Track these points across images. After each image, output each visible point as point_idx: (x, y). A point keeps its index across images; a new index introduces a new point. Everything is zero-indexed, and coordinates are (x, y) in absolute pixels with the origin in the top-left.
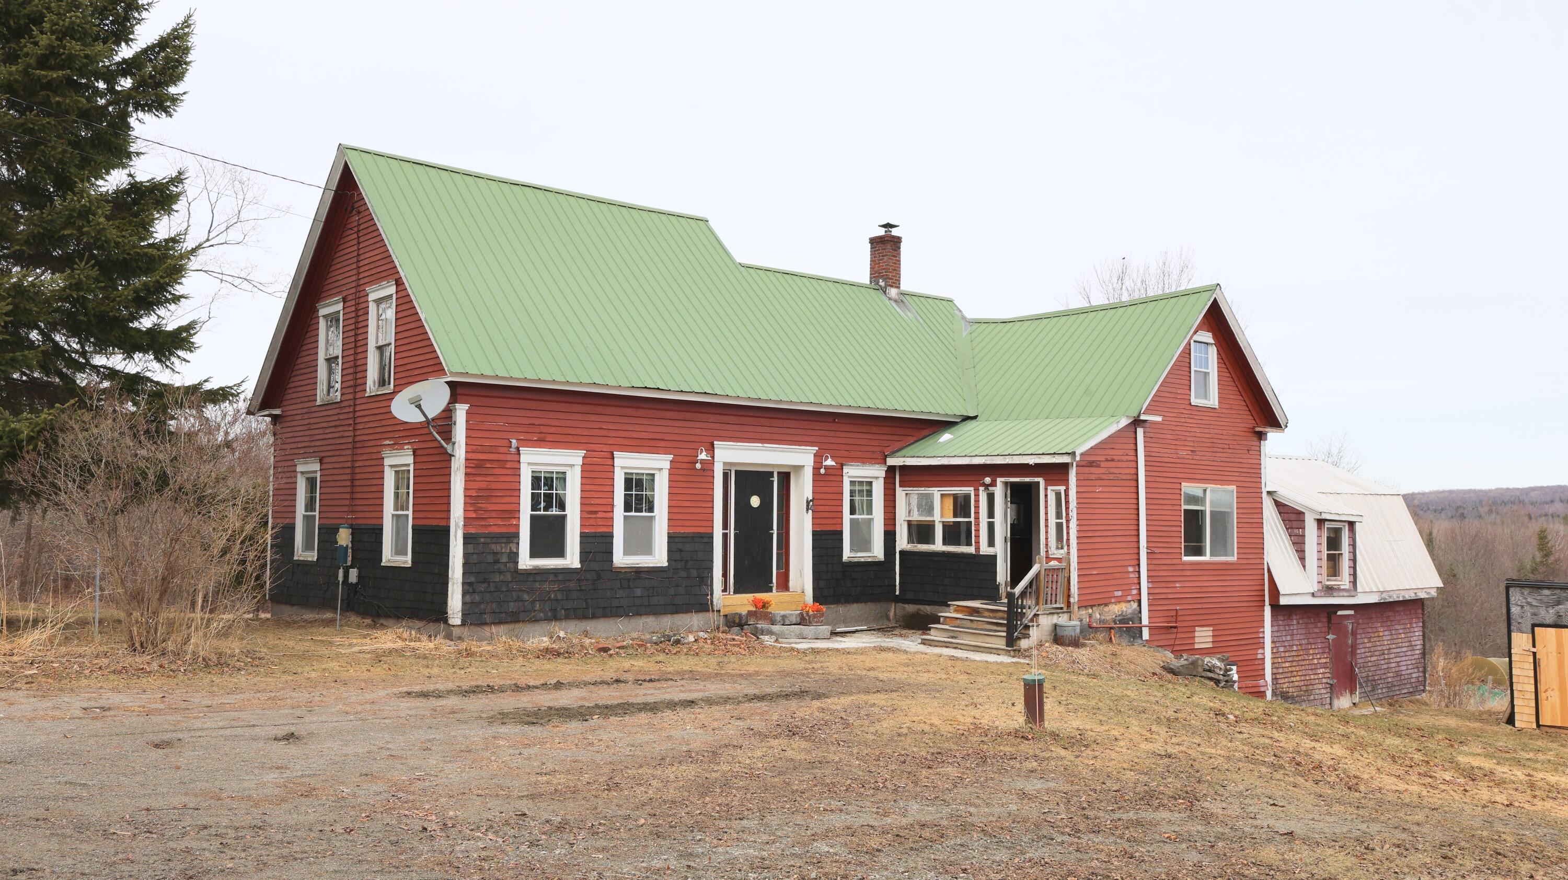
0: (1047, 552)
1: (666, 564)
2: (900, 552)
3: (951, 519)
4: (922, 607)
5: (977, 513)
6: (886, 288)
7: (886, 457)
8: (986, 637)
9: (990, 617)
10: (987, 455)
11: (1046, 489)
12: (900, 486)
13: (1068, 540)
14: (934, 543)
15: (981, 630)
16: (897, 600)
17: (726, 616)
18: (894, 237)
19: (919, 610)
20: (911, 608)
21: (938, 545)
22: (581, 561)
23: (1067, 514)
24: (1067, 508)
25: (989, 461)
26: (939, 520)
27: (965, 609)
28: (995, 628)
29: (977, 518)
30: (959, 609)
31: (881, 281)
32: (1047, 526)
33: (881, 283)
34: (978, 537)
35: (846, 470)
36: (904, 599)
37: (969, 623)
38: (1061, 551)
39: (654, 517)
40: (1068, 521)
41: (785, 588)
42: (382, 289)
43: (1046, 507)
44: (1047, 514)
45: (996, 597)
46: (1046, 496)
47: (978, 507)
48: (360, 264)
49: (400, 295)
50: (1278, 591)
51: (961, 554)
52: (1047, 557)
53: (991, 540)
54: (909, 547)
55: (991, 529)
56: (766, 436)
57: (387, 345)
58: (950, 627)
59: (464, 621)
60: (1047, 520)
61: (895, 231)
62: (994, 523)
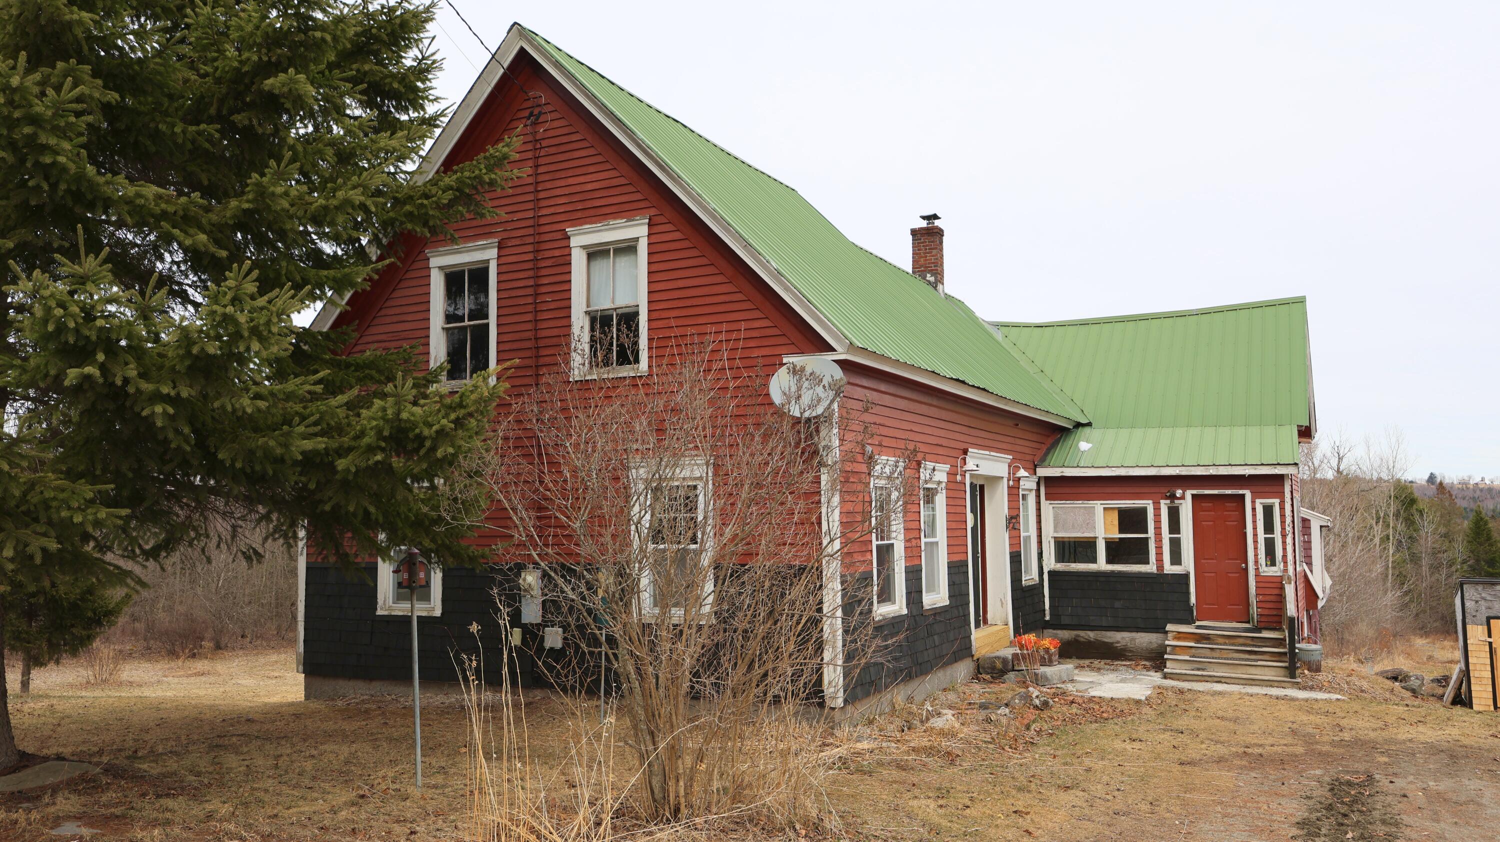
0: (1257, 569)
1: (948, 603)
2: (1049, 572)
3: (1116, 535)
4: (1082, 633)
5: (1158, 528)
6: (936, 283)
7: (1036, 466)
8: (1248, 668)
9: (1225, 644)
10: (1183, 466)
11: (1253, 502)
12: (1046, 499)
13: (1285, 556)
14: (1095, 561)
15: (1240, 659)
16: (1049, 626)
17: (978, 660)
18: (937, 227)
19: (1078, 636)
20: (1066, 634)
21: (1102, 564)
22: (907, 605)
23: (1283, 529)
24: (1283, 522)
25: (1184, 472)
26: (1103, 536)
27: (1193, 636)
28: (1247, 656)
29: (1158, 534)
30: (1180, 636)
31: (928, 275)
32: (1255, 542)
33: (930, 278)
34: (1159, 554)
35: (1021, 483)
36: (1056, 624)
37: (1208, 653)
38: (1273, 568)
39: (937, 543)
40: (1284, 536)
41: (985, 621)
42: (606, 230)
43: (1254, 522)
44: (1255, 528)
45: (1188, 620)
46: (1254, 509)
47: (1158, 521)
48: (542, 195)
49: (655, 239)
50: (1318, 597)
51: (1135, 573)
52: (1257, 575)
53: (1176, 558)
54: (1060, 567)
55: (1176, 545)
56: (987, 443)
57: (615, 309)
58: (1187, 658)
59: (846, 701)
60: (1255, 535)
61: (937, 223)
62: (1179, 539)
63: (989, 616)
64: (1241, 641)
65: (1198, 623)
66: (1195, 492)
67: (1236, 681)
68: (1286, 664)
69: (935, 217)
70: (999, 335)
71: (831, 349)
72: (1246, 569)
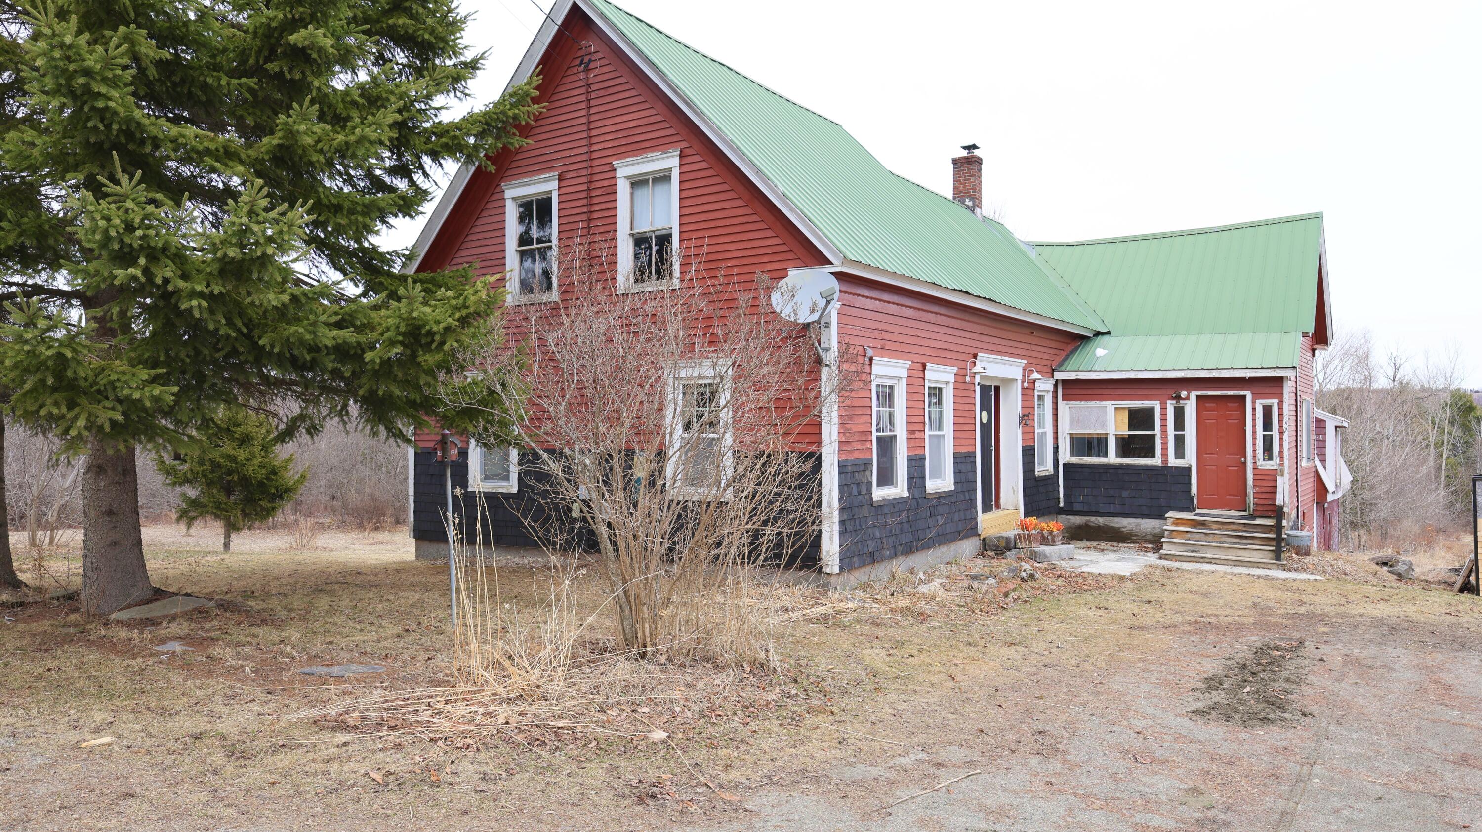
0: (1255, 463)
1: (953, 488)
2: (1064, 465)
3: (1126, 432)
4: (1092, 519)
5: (1164, 426)
6: (974, 207)
7: (1053, 370)
8: (1238, 550)
9: (1220, 529)
10: (1188, 369)
11: (1254, 402)
12: (1063, 400)
13: (1281, 452)
14: (1106, 455)
15: (1231, 543)
16: (1061, 511)
17: (984, 539)
18: (975, 156)
19: (1089, 521)
20: (1077, 520)
21: (1112, 458)
22: (909, 489)
23: (1281, 426)
24: (1281, 421)
25: (1189, 375)
26: (1114, 433)
27: (1189, 522)
28: (1238, 540)
29: (1164, 431)
30: (1178, 522)
31: (967, 200)
32: (1254, 438)
33: (969, 202)
34: (1165, 449)
35: (1037, 384)
36: (1069, 510)
37: (1202, 537)
38: (1270, 462)
39: (944, 436)
40: (1281, 433)
41: (998, 506)
42: (645, 162)
43: (1254, 420)
44: (1254, 426)
45: (1190, 508)
46: (1254, 409)
47: (1164, 420)
48: (594, 133)
49: (686, 168)
50: (1327, 491)
51: (1141, 466)
52: (1255, 468)
53: (1180, 452)
54: (1075, 460)
55: (1180, 441)
56: (999, 348)
57: (654, 231)
58: (1183, 541)
59: (841, 568)
60: (1254, 432)
61: (976, 152)
62: (1183, 436)
63: (1002, 502)
64: (1234, 527)
65: (1198, 511)
66: (1199, 393)
67: (1225, 562)
68: (1274, 548)
69: (974, 147)
70: (1033, 254)
71: (829, 262)
72: (1245, 463)
